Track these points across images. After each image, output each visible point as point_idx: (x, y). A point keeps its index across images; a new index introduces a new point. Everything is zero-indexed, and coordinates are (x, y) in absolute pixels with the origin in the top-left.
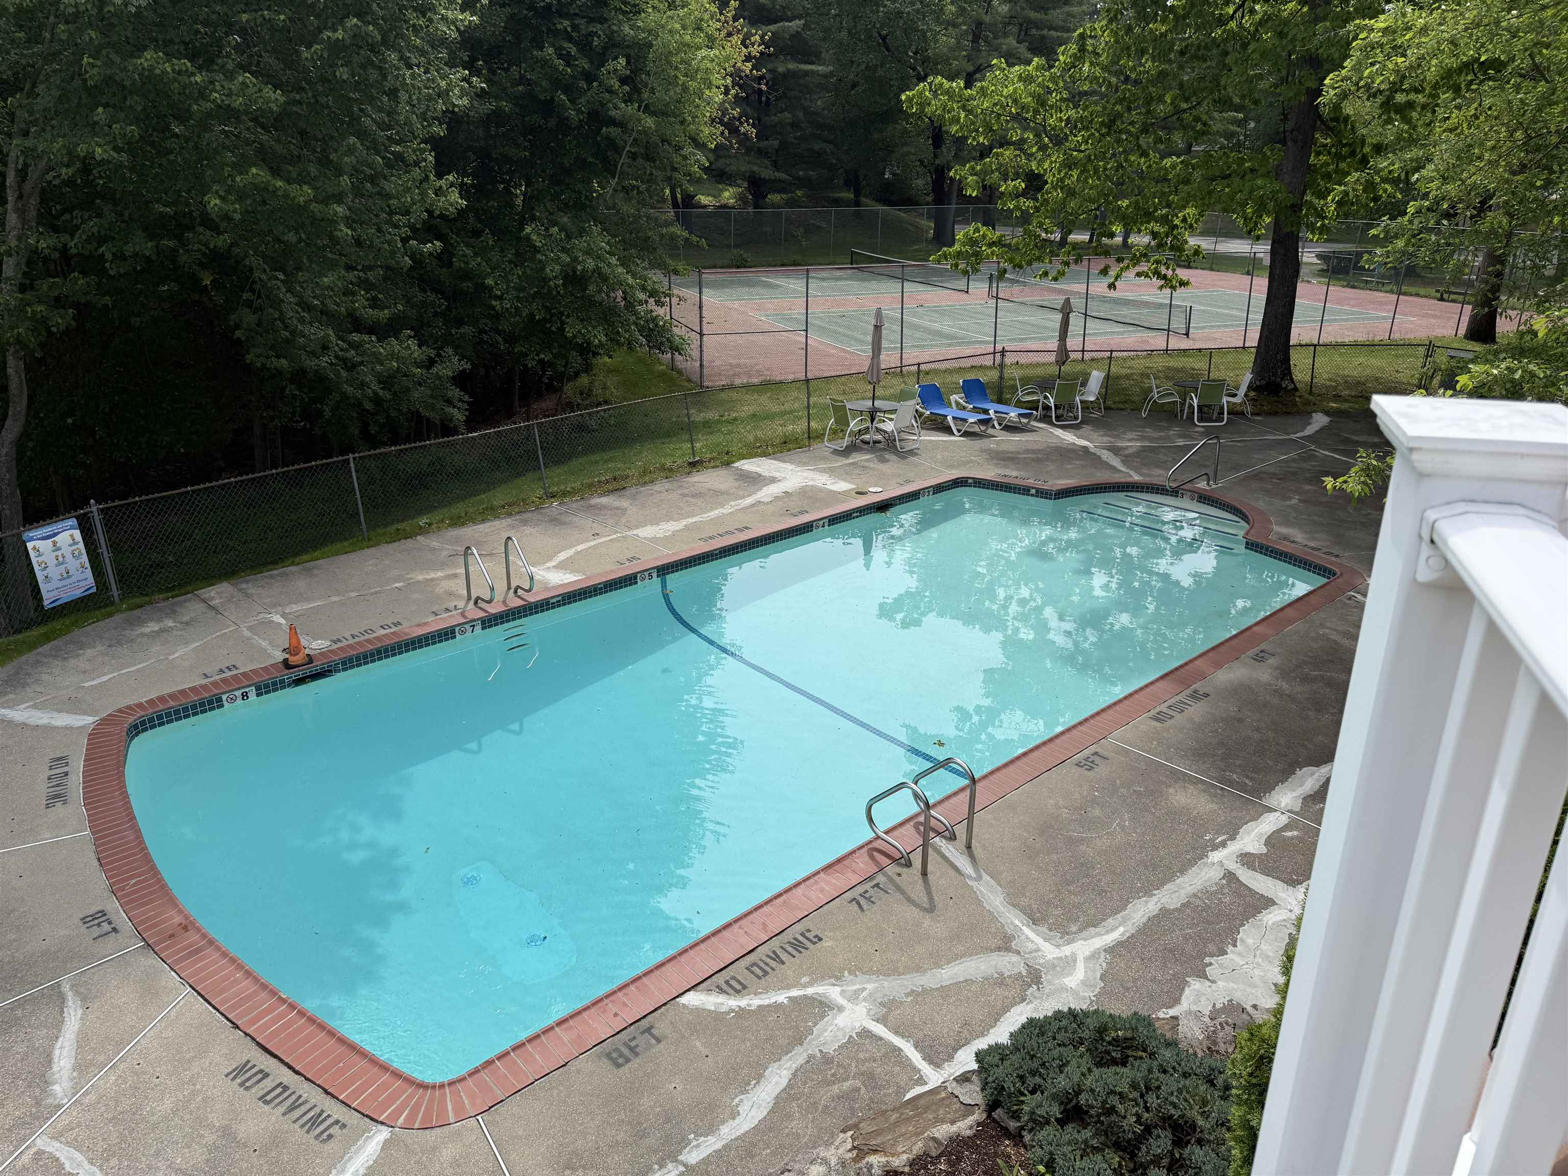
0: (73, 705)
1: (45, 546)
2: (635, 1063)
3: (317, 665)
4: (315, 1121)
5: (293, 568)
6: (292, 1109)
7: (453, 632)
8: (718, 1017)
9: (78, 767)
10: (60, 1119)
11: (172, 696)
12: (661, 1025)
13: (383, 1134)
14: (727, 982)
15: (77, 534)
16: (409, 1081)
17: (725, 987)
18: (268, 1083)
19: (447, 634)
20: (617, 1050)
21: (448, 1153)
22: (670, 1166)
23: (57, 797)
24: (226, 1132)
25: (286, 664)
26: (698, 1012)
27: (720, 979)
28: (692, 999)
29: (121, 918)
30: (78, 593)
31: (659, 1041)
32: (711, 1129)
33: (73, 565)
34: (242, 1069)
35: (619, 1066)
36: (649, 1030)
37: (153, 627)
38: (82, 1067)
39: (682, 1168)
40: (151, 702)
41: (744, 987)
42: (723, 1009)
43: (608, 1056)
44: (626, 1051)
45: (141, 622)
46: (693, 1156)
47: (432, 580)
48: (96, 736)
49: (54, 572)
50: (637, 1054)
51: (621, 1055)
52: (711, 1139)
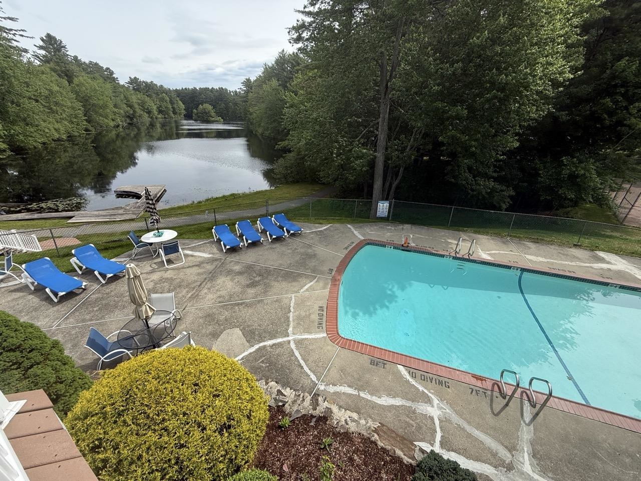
0: (363, 235)
1: (381, 205)
2: (374, 367)
3: (408, 249)
4: (320, 324)
5: (426, 227)
6: (320, 319)
8: (401, 377)
9: (354, 245)
10: (298, 294)
11: (378, 241)
12: (388, 366)
13: (325, 335)
14: (413, 372)
15: (388, 204)
16: (337, 331)
17: (411, 373)
18: (322, 312)
19: (443, 256)
20: (374, 361)
21: (329, 348)
22: (356, 391)
23: (346, 248)
24: (310, 314)
25: (402, 246)
26: (399, 372)
27: (412, 370)
28: (401, 368)
29: (333, 274)
30: (383, 216)
31: (384, 368)
32: (372, 394)
33: (385, 210)
34: (321, 307)
35: (371, 364)
36: (384, 364)
37: (390, 227)
38: (307, 290)
39: (358, 394)
40: (374, 240)
41: (415, 377)
42: (405, 376)
43: (371, 360)
44: (375, 363)
45: (388, 226)
46: (362, 394)
47: (451, 243)
48: (362, 241)
49: (381, 210)
50: (377, 366)
51: (374, 363)
52: (369, 396)
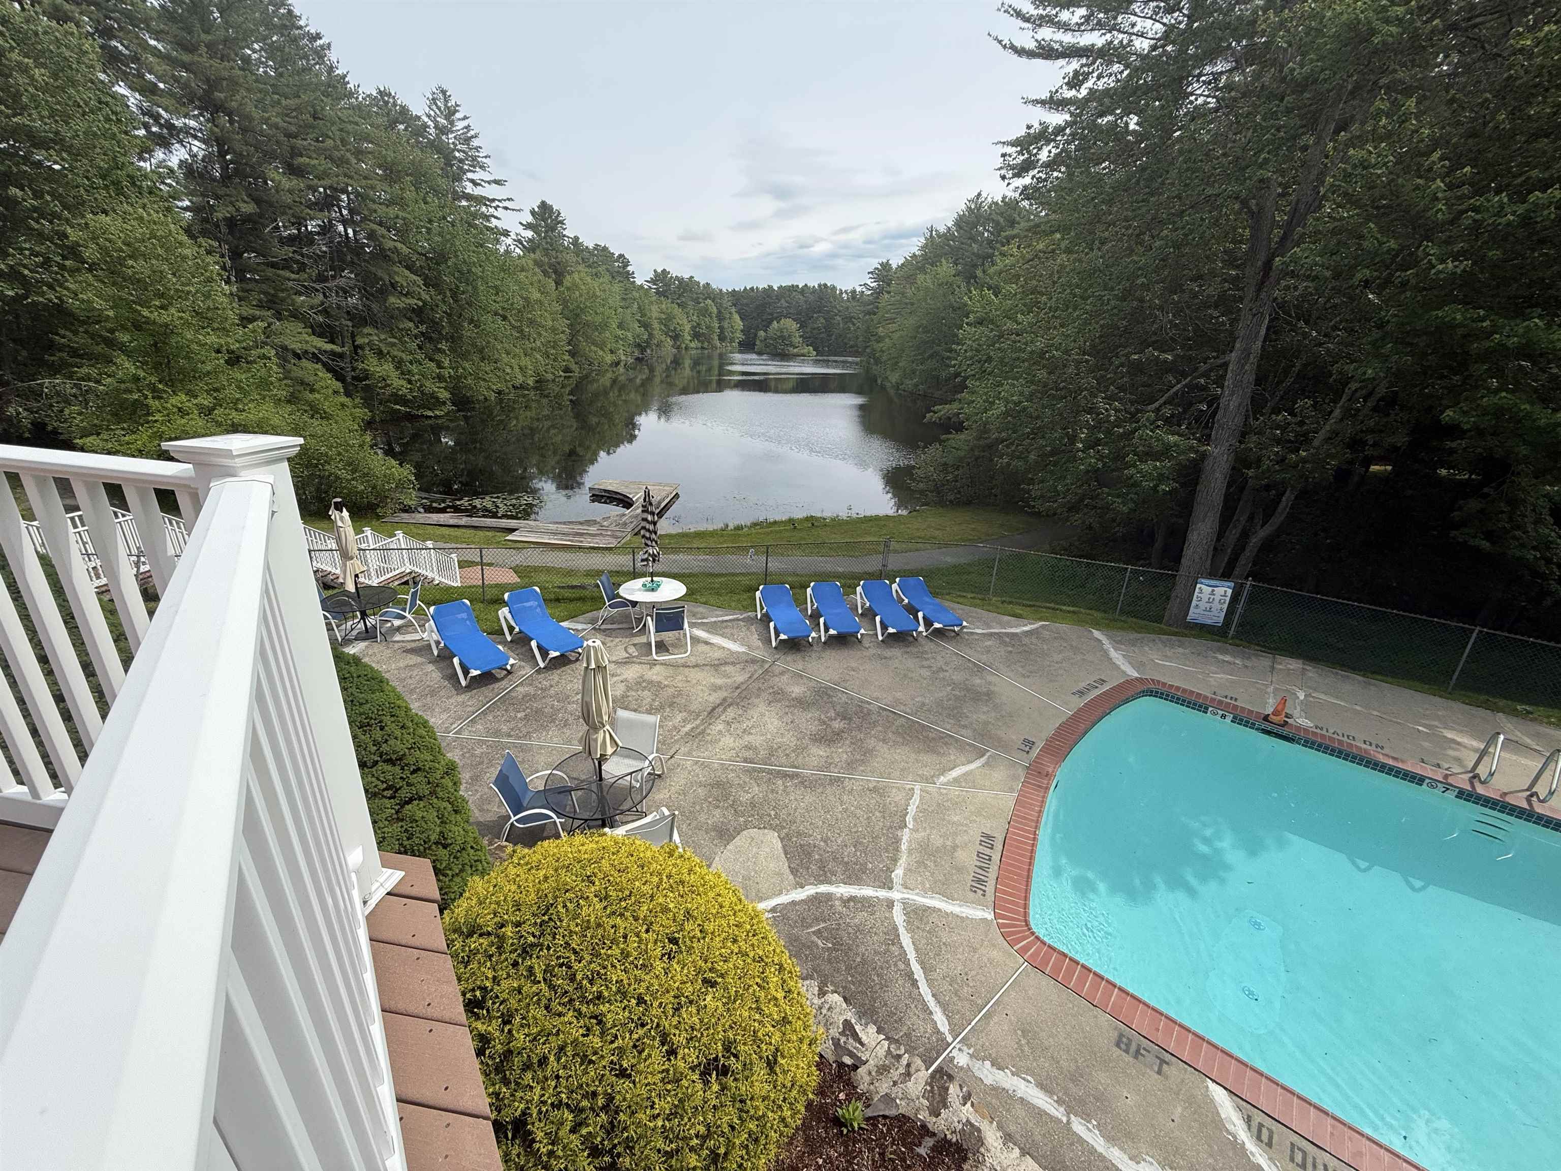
0: (1138, 666)
1: (1207, 590)
2: (1128, 1058)
3: (1285, 731)
4: (979, 881)
5: (1360, 678)
6: (980, 868)
7: (1423, 781)
8: (1218, 1123)
9: (1106, 688)
10: (930, 787)
11: (1184, 691)
12: (1174, 1070)
13: (990, 916)
14: (1261, 1126)
15: (1230, 592)
16: (1026, 914)
17: (1254, 1124)
18: (988, 851)
19: (1418, 780)
20: (1130, 1040)
21: (995, 954)
22: (1062, 1109)
23: (1081, 693)
24: (955, 848)
25: (1266, 718)
26: (1211, 1104)
27: (1258, 1118)
28: (1218, 1094)
29: (1036, 752)
30: (1209, 622)
31: (1159, 1072)
32: (1111, 1139)
33: (1216, 606)
34: (988, 837)
35: (1118, 1045)
36: (1163, 1062)
37: (1228, 658)
38: (956, 780)
39: (1065, 1120)
40: (1171, 686)
41: (1270, 1144)
42: (1230, 1127)
43: (1121, 1036)
44: (1133, 1048)
45: (1226, 652)
46: (1078, 1126)
47: (1459, 744)
48: (1130, 682)
49: (1203, 605)
50: (1136, 1057)
51: (1128, 1045)
52: (1101, 1140)
